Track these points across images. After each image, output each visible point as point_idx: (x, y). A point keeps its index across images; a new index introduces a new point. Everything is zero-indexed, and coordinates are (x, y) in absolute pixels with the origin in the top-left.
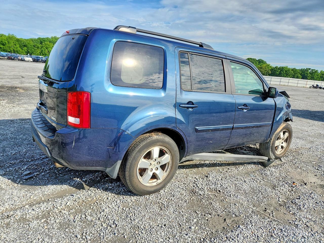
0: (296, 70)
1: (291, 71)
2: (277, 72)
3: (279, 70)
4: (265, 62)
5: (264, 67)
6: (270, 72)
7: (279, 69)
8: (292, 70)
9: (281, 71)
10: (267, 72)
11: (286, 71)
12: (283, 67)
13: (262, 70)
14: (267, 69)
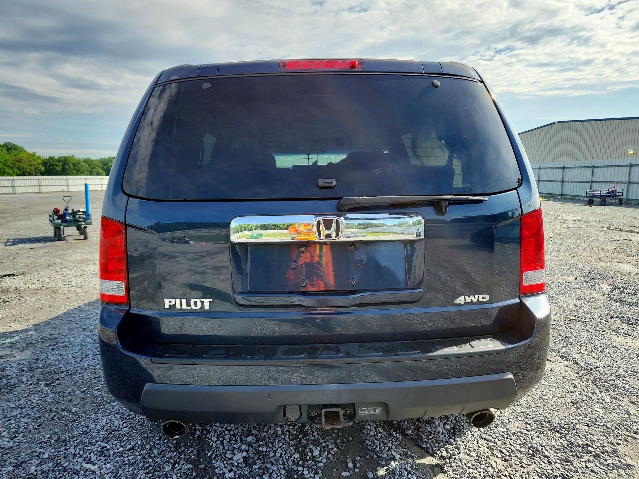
0: (92, 161)
1: (82, 163)
2: (57, 166)
3: (61, 164)
4: (21, 147)
5: (25, 159)
6: (43, 169)
7: (58, 160)
8: (85, 161)
9: (63, 165)
10: (35, 169)
11: (74, 164)
12: (65, 157)
13: (22, 164)
14: (35, 163)
